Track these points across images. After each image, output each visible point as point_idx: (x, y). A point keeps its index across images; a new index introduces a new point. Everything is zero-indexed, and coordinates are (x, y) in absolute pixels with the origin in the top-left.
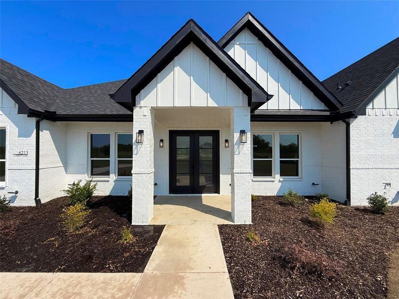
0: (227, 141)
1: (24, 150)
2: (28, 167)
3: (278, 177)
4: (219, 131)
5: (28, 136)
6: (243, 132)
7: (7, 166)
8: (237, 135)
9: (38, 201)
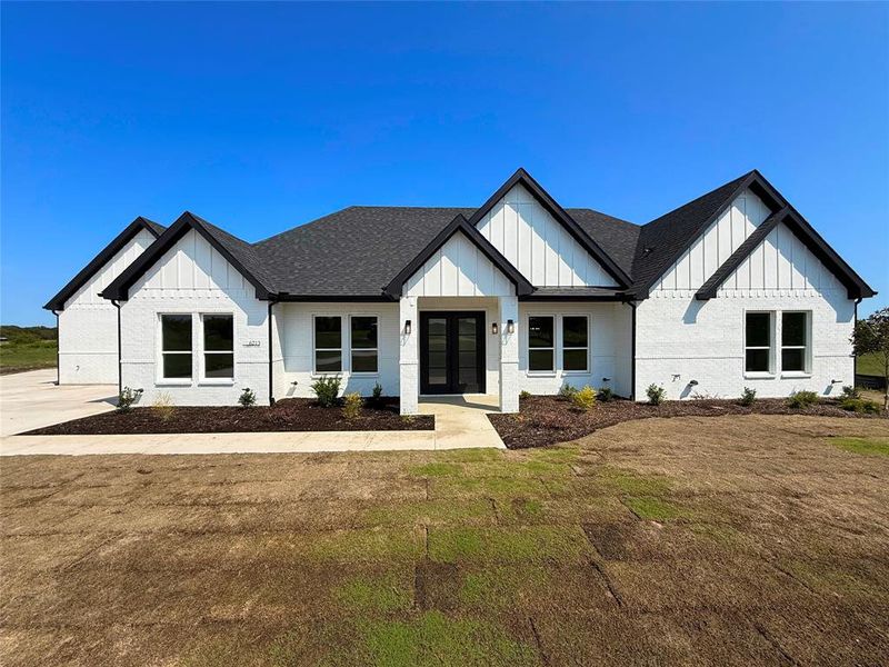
0: (495, 325)
1: (256, 339)
2: (261, 360)
3: (560, 372)
4: (484, 312)
5: (260, 323)
6: (510, 322)
7: (236, 360)
8: (504, 326)
9: (272, 400)
